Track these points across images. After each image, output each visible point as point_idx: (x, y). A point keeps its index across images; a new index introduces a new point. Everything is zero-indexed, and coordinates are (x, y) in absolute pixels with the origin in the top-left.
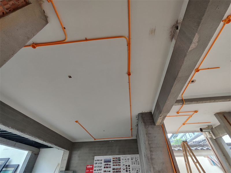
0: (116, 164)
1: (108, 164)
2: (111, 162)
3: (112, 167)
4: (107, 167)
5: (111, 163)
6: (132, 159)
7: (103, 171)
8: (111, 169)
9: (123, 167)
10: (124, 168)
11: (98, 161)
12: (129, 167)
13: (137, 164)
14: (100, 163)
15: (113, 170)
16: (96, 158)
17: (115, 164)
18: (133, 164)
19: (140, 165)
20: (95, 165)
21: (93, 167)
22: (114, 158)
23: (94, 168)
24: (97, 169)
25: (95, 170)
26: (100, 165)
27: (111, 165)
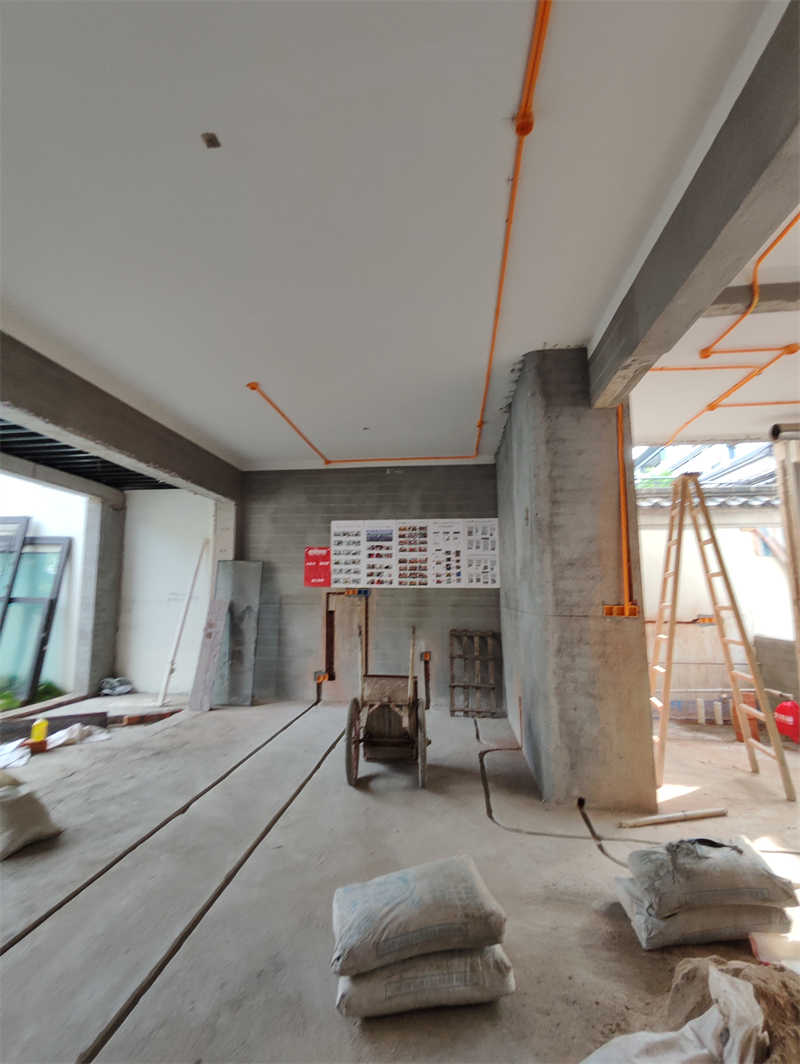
0: (413, 547)
1: (381, 547)
2: (390, 540)
3: (397, 555)
4: (378, 556)
5: (395, 544)
6: (470, 533)
7: (366, 567)
8: (393, 562)
9: (437, 557)
10: (439, 560)
11: (345, 535)
12: (458, 558)
13: (486, 548)
14: (354, 543)
15: (401, 562)
16: (337, 526)
17: (407, 547)
18: (474, 547)
19: (497, 551)
20: (334, 548)
21: (329, 553)
22: (405, 529)
23: (334, 558)
24: (342, 558)
25: (337, 563)
26: (353, 548)
27: (394, 548)
